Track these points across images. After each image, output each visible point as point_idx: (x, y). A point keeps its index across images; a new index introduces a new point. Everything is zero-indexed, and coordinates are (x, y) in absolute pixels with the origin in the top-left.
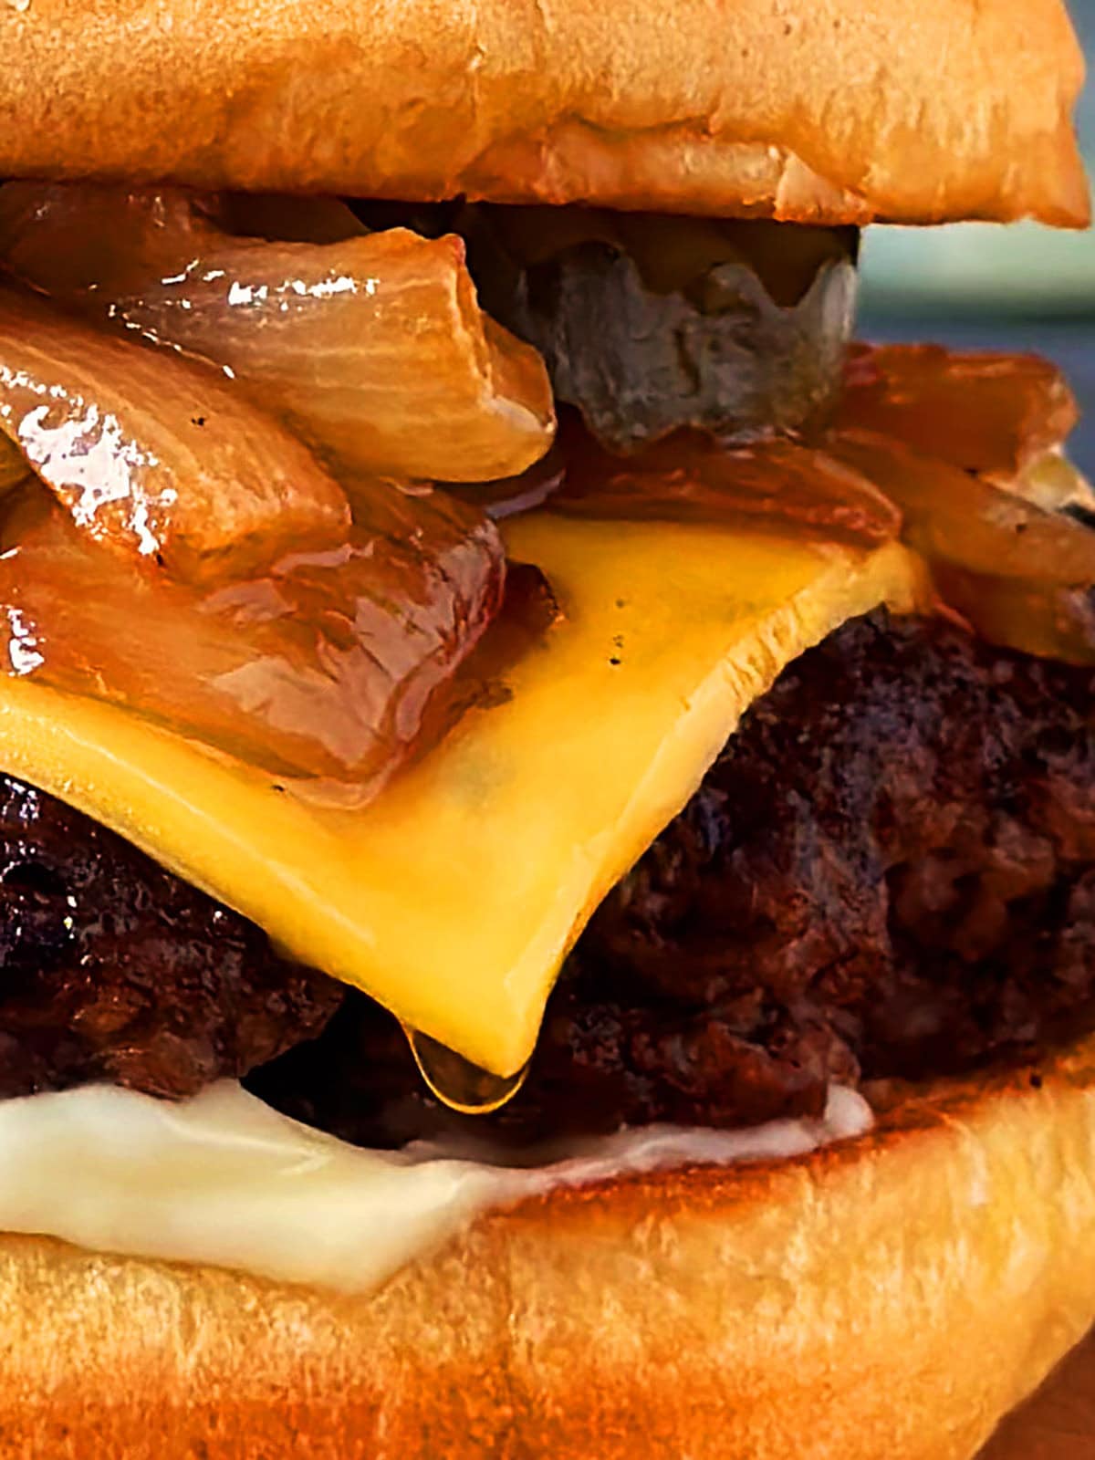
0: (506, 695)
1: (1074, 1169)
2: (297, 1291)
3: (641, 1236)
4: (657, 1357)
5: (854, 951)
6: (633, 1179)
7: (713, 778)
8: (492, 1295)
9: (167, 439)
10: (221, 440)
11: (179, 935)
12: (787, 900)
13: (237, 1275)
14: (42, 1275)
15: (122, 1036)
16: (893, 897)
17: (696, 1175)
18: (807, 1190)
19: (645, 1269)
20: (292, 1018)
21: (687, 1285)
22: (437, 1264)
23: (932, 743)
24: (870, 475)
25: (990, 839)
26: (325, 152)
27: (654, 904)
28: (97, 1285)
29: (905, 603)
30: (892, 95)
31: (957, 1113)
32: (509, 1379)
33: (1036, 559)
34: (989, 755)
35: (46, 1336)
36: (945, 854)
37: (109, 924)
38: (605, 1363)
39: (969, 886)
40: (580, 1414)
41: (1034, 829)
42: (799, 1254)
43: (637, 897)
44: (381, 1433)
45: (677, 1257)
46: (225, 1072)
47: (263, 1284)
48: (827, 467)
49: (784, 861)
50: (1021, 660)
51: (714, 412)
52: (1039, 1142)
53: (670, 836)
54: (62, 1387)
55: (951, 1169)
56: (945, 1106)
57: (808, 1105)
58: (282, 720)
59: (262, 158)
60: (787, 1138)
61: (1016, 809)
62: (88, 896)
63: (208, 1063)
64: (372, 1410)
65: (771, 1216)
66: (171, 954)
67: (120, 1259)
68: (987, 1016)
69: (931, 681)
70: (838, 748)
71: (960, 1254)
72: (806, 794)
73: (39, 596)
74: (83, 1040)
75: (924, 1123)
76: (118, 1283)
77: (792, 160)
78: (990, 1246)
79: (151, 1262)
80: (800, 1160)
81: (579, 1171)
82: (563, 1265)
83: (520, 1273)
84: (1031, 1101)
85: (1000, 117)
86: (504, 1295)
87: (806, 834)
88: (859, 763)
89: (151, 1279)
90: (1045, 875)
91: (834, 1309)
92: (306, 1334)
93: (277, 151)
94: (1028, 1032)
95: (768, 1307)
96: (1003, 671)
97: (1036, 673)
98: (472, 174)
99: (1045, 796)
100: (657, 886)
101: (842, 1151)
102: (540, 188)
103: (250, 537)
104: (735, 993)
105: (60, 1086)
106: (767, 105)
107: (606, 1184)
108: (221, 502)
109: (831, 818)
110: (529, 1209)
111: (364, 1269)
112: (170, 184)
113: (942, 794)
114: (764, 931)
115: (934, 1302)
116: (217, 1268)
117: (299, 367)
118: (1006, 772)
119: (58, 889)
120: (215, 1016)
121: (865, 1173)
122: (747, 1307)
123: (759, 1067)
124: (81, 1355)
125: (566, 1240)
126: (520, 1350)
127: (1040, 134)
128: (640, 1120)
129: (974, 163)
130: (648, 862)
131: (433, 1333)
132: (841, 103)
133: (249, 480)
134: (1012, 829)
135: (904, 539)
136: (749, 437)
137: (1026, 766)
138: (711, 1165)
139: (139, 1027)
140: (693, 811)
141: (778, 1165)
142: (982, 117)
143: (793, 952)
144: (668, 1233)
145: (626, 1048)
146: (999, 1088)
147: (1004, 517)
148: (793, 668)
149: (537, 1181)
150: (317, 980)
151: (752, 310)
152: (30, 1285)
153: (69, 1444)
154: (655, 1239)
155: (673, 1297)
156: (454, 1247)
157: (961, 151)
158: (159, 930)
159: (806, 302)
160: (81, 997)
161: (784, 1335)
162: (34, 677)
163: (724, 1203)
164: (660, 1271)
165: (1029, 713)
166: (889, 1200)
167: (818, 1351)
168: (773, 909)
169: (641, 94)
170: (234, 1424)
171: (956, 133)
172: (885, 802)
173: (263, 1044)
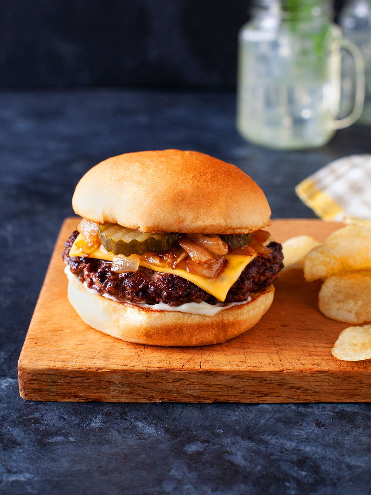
0: (224, 272)
1: (267, 299)
2: (208, 316)
3: (233, 311)
4: (234, 320)
5: (250, 288)
6: (233, 307)
7: (239, 278)
8: (222, 316)
9: (199, 254)
10: (203, 254)
12: (244, 287)
13: (203, 315)
14: (189, 316)
15: (195, 299)
16: (253, 282)
18: (246, 307)
19: (233, 314)
20: (207, 297)
22: (218, 314)
23: (257, 271)
24: (253, 247)
26: (211, 232)
28: (193, 316)
29: (256, 257)
30: (254, 224)
31: (258, 298)
32: (223, 322)
35: (190, 320)
36: (257, 278)
37: (194, 291)
38: (230, 320)
39: (260, 280)
40: (228, 324)
42: (245, 311)
43: (234, 287)
44: (214, 326)
45: (236, 313)
46: (203, 301)
47: (205, 316)
49: (244, 284)
50: (265, 259)
51: (241, 245)
52: (264, 298)
53: (236, 282)
54: (191, 324)
55: (257, 303)
57: (247, 300)
58: (207, 275)
59: (206, 232)
60: (245, 302)
63: (201, 300)
64: (213, 324)
65: (243, 309)
66: (199, 293)
67: (195, 314)
68: (261, 288)
69: (257, 266)
70: (249, 273)
71: (257, 309)
72: (246, 278)
73: (190, 266)
74: (192, 299)
75: (255, 299)
76: (195, 316)
77: (246, 230)
78: (260, 307)
79: (197, 315)
80: (245, 304)
81: (228, 307)
82: (227, 314)
83: (224, 314)
84: (264, 295)
85: (263, 222)
87: (246, 281)
88: (250, 275)
89: (197, 316)
90: (265, 279)
91: (247, 315)
92: (208, 319)
93: (207, 232)
95: (242, 316)
96: (263, 260)
98: (223, 232)
99: (265, 274)
100: (235, 286)
101: (249, 303)
102: (227, 233)
103: (205, 261)
104: (241, 293)
105: (191, 302)
106: (244, 226)
107: (231, 308)
108: (203, 259)
109: (248, 279)
110: (226, 310)
111: (213, 315)
112: (200, 234)
113: (257, 275)
114: (243, 289)
115: (255, 313)
116: (202, 315)
117: (209, 247)
120: (202, 297)
121: (250, 305)
122: (241, 316)
123: (242, 297)
124: (192, 321)
125: (228, 312)
126: (224, 320)
130: (234, 284)
131: (217, 319)
132: (250, 225)
133: (205, 257)
134: (263, 276)
135: (256, 252)
137: (264, 272)
138: (238, 305)
140: (238, 280)
141: (243, 305)
143: (245, 290)
144: (235, 311)
145: (233, 297)
146: (261, 294)
149: (225, 308)
150: (209, 294)
151: (244, 238)
152: (188, 316)
153: (191, 328)
154: (234, 311)
155: (235, 315)
156: (220, 313)
157: (260, 226)
158: (198, 291)
159: (248, 236)
160: (192, 297)
161: (244, 317)
162: (189, 272)
163: (240, 309)
165: (265, 267)
166: (252, 306)
167: (246, 318)
169: (235, 227)
170: (203, 326)
171: (259, 224)
172: (253, 276)
173: (205, 299)
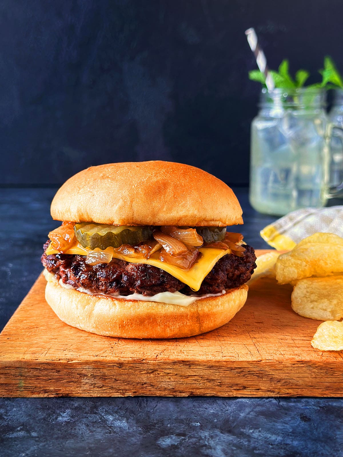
0: (198, 262)
1: (242, 295)
2: (182, 306)
3: (208, 302)
4: (209, 311)
5: (224, 281)
6: (207, 298)
7: (214, 268)
8: (196, 307)
9: (173, 246)
11: (173, 281)
13: (178, 305)
14: (163, 305)
16: (227, 276)
17: (212, 297)
18: (221, 298)
19: (208, 304)
20: (181, 287)
21: (211, 306)
22: (193, 304)
23: (230, 265)
24: (227, 244)
25: (235, 271)
26: (185, 224)
27: (209, 277)
28: (167, 306)
29: (229, 253)
30: (228, 217)
31: (233, 292)
32: (198, 313)
33: (239, 250)
34: (235, 265)
35: (163, 310)
36: (231, 272)
37: (168, 280)
38: (205, 311)
39: (233, 275)
40: (203, 315)
41: (238, 271)
42: (220, 303)
44: (188, 317)
46: (177, 290)
47: (180, 306)
48: (224, 244)
49: (219, 274)
50: (238, 257)
51: (215, 240)
52: (239, 293)
53: (210, 273)
54: (165, 314)
55: (232, 296)
56: (232, 291)
57: (221, 292)
58: (181, 265)
60: (219, 294)
61: (237, 269)
62: (167, 278)
63: (175, 290)
64: (188, 315)
65: (217, 300)
66: (173, 282)
67: (169, 304)
68: (235, 284)
69: (230, 260)
70: (223, 265)
71: (232, 302)
72: (221, 269)
73: (163, 256)
74: (166, 288)
75: (229, 292)
76: (169, 306)
77: (220, 222)
78: (234, 301)
80: (220, 296)
81: (203, 297)
82: (202, 304)
83: (199, 305)
84: (238, 290)
85: (236, 217)
86: (197, 306)
87: (220, 272)
88: (225, 266)
89: (171, 306)
90: (239, 274)
91: (222, 307)
92: (183, 310)
93: (182, 223)
94: (238, 285)
95: (217, 307)
96: (237, 258)
97: (239, 258)
98: (197, 224)
99: (239, 268)
101: (223, 295)
102: (202, 225)
103: (179, 253)
104: (215, 284)
105: (165, 292)
106: (219, 218)
107: (205, 298)
108: (177, 251)
109: (222, 271)
110: (199, 300)
111: (187, 305)
112: (174, 226)
113: (231, 268)
114: (217, 279)
115: (230, 306)
116: (176, 305)
117: (184, 239)
118: (236, 266)
119: (164, 277)
120: (176, 286)
121: (225, 297)
122: (216, 307)
123: (217, 289)
124: (166, 311)
125: (202, 302)
126: (199, 311)
127: (239, 218)
128: (208, 293)
129: (234, 221)
130: (208, 274)
131: (192, 309)
132: (224, 218)
133: (179, 249)
134: (237, 271)
135: (229, 248)
136: (218, 242)
137: (237, 266)
139: (170, 287)
140: (212, 270)
141: (218, 296)
142: (235, 218)
143: (219, 281)
145: (207, 288)
146: (235, 289)
147: (237, 247)
148: (220, 259)
149: (200, 298)
150: (184, 284)
151: (218, 232)
154: (209, 302)
155: (210, 306)
156: (194, 303)
157: (233, 220)
158: (172, 280)
159: (222, 232)
160: (166, 285)
161: (219, 309)
162: (163, 261)
163: (214, 299)
164: (209, 305)
165: (238, 262)
166: (227, 299)
167: (221, 310)
168: (218, 278)
169: (209, 218)
170: (177, 316)
171: (233, 219)
172: (227, 269)
173: (179, 288)
